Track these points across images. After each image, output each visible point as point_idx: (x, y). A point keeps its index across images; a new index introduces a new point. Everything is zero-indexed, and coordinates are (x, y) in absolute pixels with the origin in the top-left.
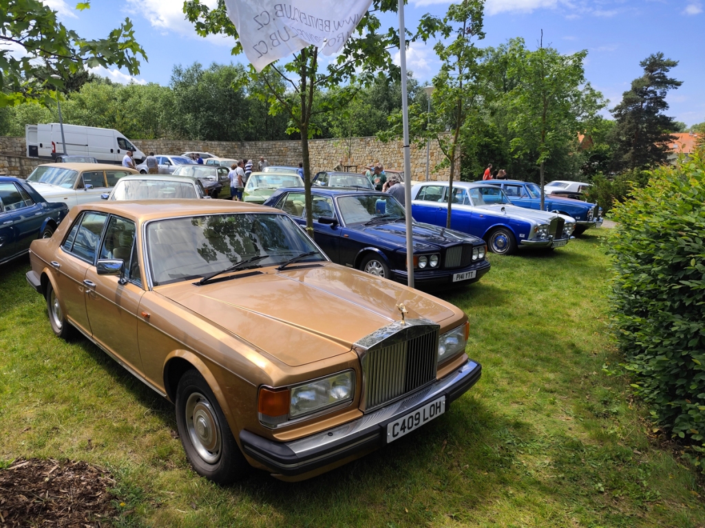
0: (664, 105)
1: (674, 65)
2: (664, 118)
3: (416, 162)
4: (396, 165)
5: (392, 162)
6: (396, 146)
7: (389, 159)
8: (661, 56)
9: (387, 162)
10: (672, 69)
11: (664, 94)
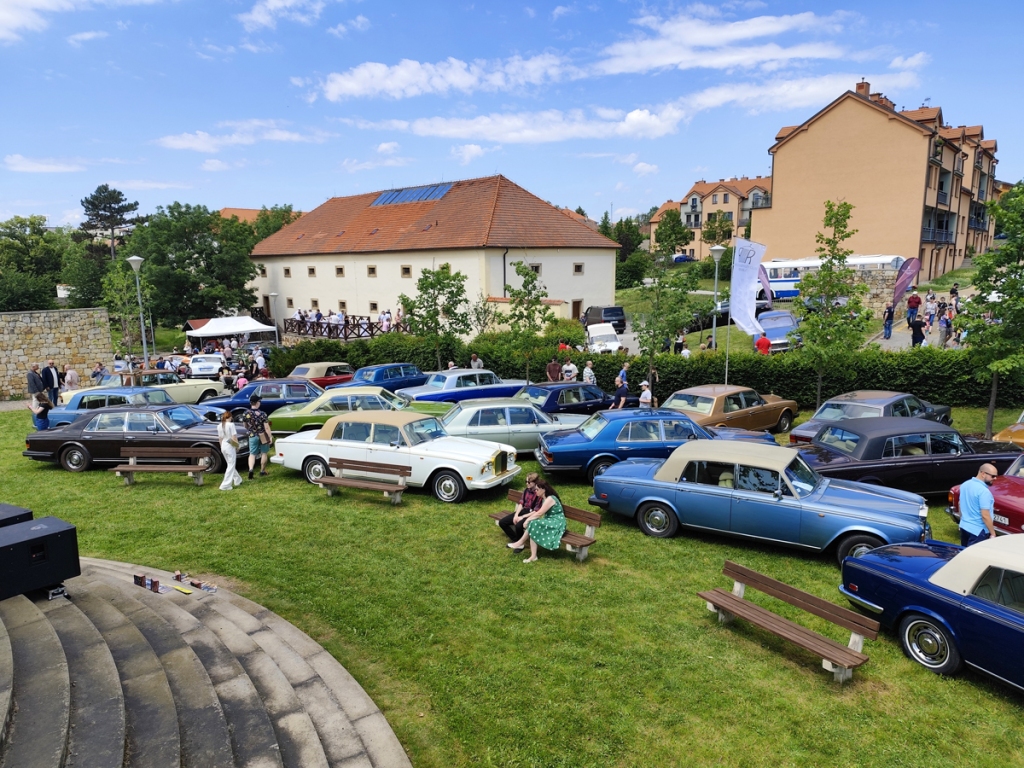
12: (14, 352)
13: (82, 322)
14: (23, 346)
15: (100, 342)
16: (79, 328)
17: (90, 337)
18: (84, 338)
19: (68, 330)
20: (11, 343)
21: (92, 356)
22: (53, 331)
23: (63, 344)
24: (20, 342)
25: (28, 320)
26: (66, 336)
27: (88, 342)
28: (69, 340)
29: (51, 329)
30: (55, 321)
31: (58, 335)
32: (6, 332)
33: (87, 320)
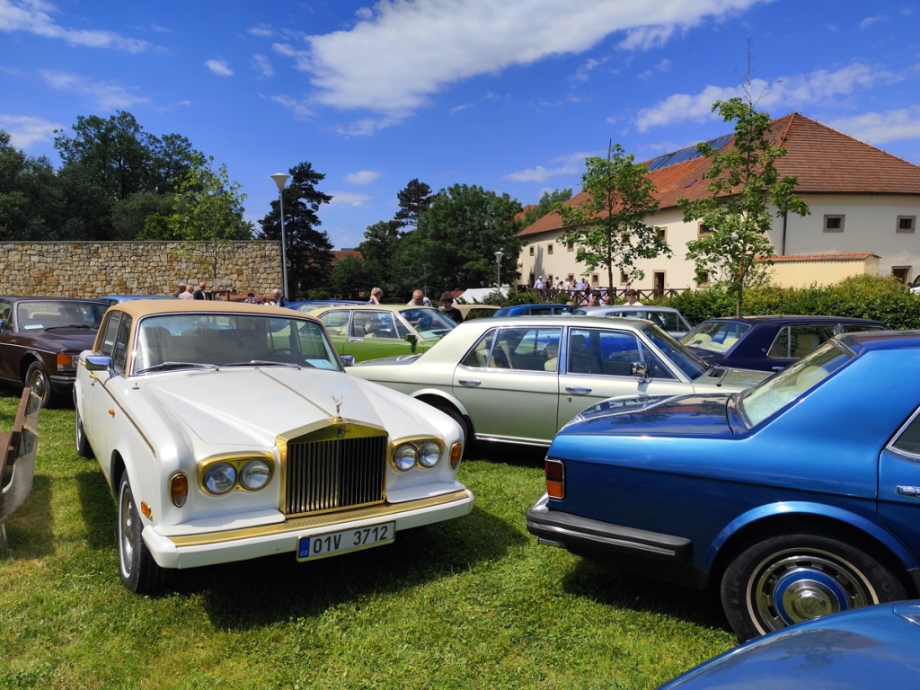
0: (315, 220)
1: (321, 177)
2: (316, 233)
8: (310, 166)
10: (319, 181)
11: (316, 208)
12: (190, 281)
13: (254, 254)
14: (199, 276)
15: (270, 277)
16: (250, 260)
17: (261, 270)
18: (255, 271)
19: (240, 263)
20: (187, 272)
21: (262, 290)
22: (226, 262)
23: (235, 276)
24: (195, 271)
25: (203, 249)
26: (238, 267)
27: (258, 274)
28: (240, 272)
29: (224, 259)
30: (229, 252)
31: (230, 266)
32: (184, 260)
33: (259, 252)
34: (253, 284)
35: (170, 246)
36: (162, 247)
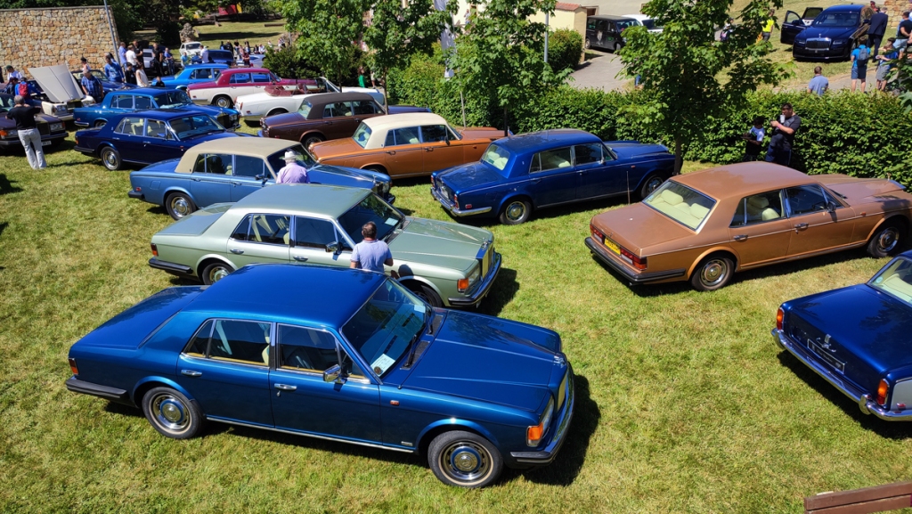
3: (60, 43)
4: (25, 48)
5: (18, 44)
6: (19, 24)
7: (10, 41)
9: (9, 45)
13: (91, 18)
14: (49, 37)
15: (107, 36)
16: (89, 23)
17: (99, 31)
18: (94, 31)
19: (80, 25)
20: (40, 34)
21: (102, 46)
22: (70, 25)
23: (79, 36)
24: (46, 33)
25: (49, 15)
26: (80, 29)
27: (97, 35)
28: (82, 33)
29: (68, 22)
30: (70, 17)
31: (73, 28)
32: (35, 24)
33: (94, 16)
34: (94, 42)
35: (21, 13)
36: (16, 14)
